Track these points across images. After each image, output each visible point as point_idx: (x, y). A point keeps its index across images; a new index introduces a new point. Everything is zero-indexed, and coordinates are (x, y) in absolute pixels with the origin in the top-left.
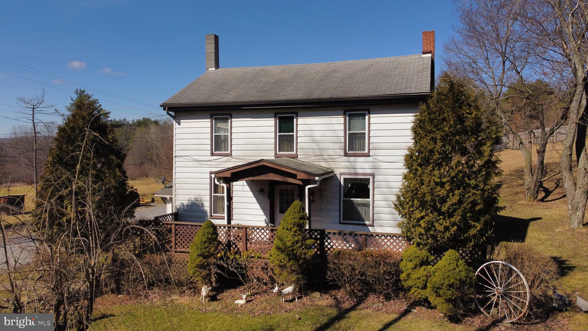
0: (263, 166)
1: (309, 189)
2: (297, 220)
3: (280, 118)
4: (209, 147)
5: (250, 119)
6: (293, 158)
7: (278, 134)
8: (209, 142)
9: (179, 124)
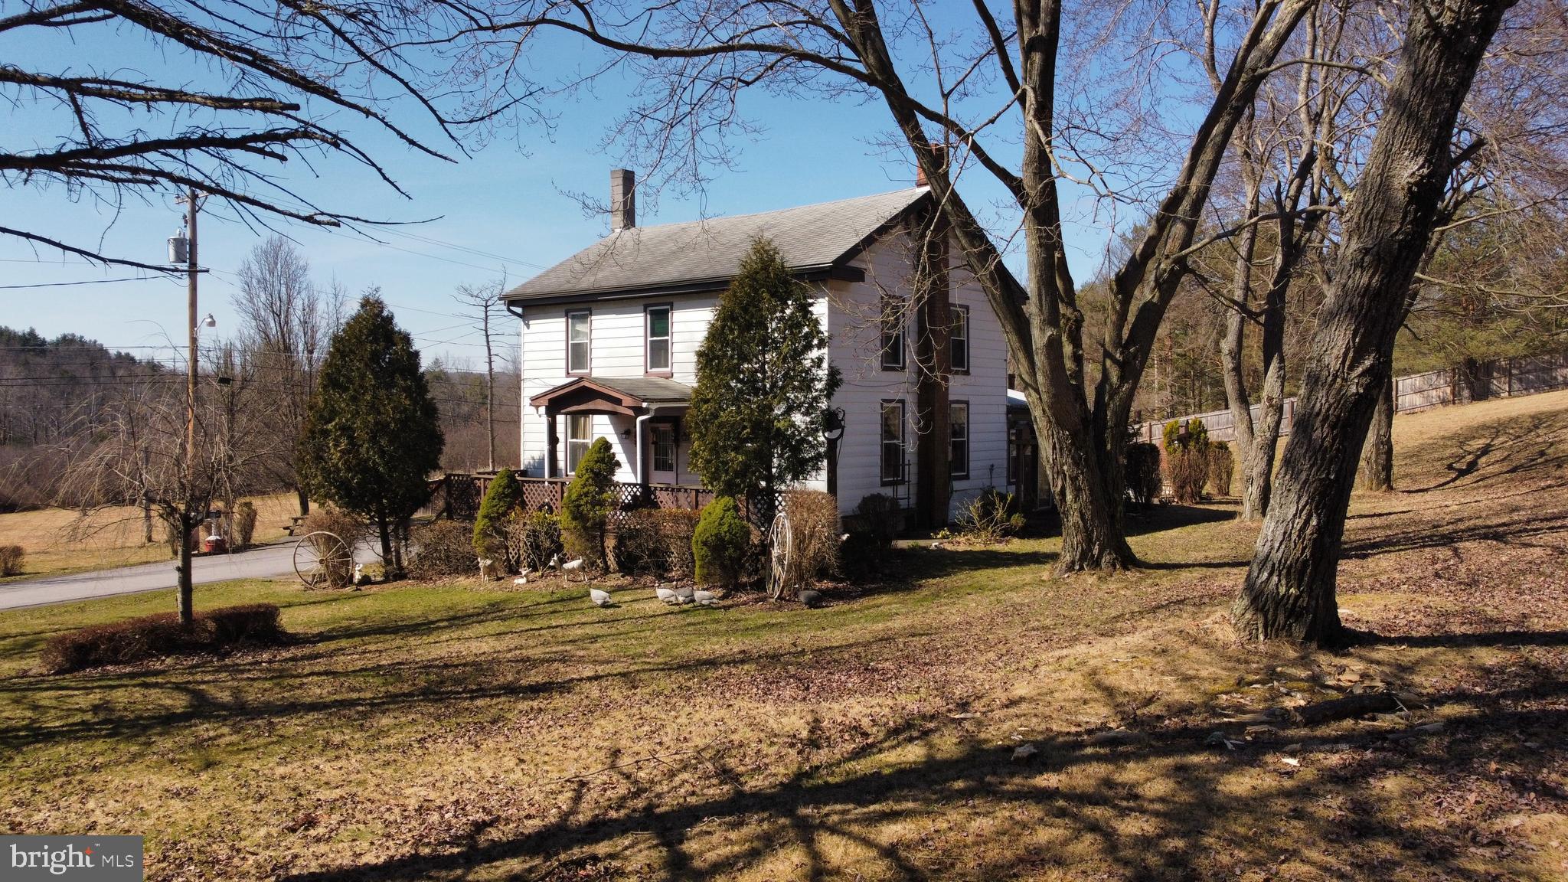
0: (585, 388)
1: (642, 422)
2: (591, 464)
3: (652, 313)
4: (563, 364)
5: (614, 316)
6: (667, 378)
7: (649, 339)
8: (563, 354)
9: (528, 326)
